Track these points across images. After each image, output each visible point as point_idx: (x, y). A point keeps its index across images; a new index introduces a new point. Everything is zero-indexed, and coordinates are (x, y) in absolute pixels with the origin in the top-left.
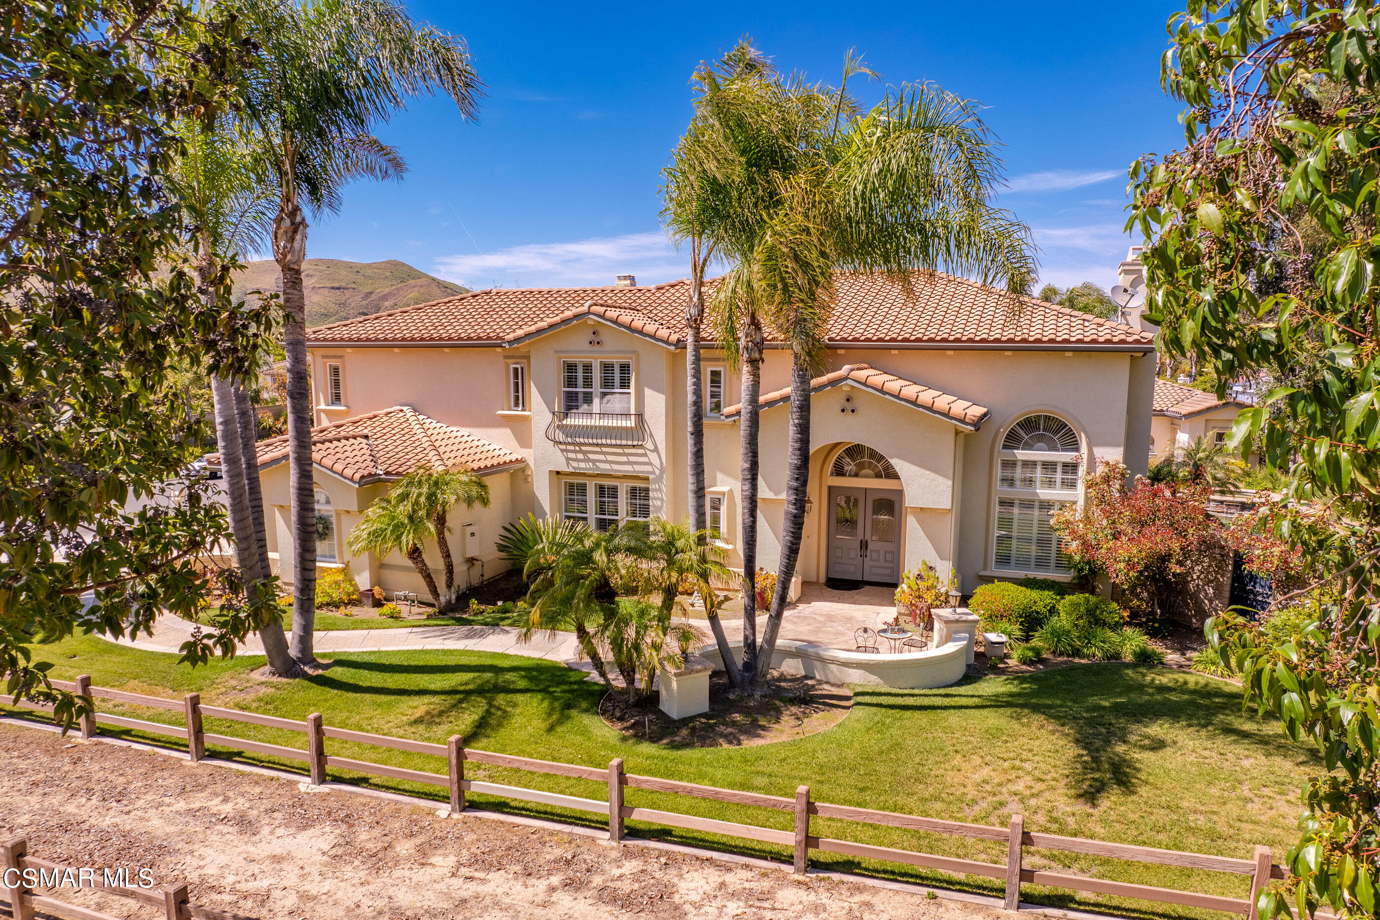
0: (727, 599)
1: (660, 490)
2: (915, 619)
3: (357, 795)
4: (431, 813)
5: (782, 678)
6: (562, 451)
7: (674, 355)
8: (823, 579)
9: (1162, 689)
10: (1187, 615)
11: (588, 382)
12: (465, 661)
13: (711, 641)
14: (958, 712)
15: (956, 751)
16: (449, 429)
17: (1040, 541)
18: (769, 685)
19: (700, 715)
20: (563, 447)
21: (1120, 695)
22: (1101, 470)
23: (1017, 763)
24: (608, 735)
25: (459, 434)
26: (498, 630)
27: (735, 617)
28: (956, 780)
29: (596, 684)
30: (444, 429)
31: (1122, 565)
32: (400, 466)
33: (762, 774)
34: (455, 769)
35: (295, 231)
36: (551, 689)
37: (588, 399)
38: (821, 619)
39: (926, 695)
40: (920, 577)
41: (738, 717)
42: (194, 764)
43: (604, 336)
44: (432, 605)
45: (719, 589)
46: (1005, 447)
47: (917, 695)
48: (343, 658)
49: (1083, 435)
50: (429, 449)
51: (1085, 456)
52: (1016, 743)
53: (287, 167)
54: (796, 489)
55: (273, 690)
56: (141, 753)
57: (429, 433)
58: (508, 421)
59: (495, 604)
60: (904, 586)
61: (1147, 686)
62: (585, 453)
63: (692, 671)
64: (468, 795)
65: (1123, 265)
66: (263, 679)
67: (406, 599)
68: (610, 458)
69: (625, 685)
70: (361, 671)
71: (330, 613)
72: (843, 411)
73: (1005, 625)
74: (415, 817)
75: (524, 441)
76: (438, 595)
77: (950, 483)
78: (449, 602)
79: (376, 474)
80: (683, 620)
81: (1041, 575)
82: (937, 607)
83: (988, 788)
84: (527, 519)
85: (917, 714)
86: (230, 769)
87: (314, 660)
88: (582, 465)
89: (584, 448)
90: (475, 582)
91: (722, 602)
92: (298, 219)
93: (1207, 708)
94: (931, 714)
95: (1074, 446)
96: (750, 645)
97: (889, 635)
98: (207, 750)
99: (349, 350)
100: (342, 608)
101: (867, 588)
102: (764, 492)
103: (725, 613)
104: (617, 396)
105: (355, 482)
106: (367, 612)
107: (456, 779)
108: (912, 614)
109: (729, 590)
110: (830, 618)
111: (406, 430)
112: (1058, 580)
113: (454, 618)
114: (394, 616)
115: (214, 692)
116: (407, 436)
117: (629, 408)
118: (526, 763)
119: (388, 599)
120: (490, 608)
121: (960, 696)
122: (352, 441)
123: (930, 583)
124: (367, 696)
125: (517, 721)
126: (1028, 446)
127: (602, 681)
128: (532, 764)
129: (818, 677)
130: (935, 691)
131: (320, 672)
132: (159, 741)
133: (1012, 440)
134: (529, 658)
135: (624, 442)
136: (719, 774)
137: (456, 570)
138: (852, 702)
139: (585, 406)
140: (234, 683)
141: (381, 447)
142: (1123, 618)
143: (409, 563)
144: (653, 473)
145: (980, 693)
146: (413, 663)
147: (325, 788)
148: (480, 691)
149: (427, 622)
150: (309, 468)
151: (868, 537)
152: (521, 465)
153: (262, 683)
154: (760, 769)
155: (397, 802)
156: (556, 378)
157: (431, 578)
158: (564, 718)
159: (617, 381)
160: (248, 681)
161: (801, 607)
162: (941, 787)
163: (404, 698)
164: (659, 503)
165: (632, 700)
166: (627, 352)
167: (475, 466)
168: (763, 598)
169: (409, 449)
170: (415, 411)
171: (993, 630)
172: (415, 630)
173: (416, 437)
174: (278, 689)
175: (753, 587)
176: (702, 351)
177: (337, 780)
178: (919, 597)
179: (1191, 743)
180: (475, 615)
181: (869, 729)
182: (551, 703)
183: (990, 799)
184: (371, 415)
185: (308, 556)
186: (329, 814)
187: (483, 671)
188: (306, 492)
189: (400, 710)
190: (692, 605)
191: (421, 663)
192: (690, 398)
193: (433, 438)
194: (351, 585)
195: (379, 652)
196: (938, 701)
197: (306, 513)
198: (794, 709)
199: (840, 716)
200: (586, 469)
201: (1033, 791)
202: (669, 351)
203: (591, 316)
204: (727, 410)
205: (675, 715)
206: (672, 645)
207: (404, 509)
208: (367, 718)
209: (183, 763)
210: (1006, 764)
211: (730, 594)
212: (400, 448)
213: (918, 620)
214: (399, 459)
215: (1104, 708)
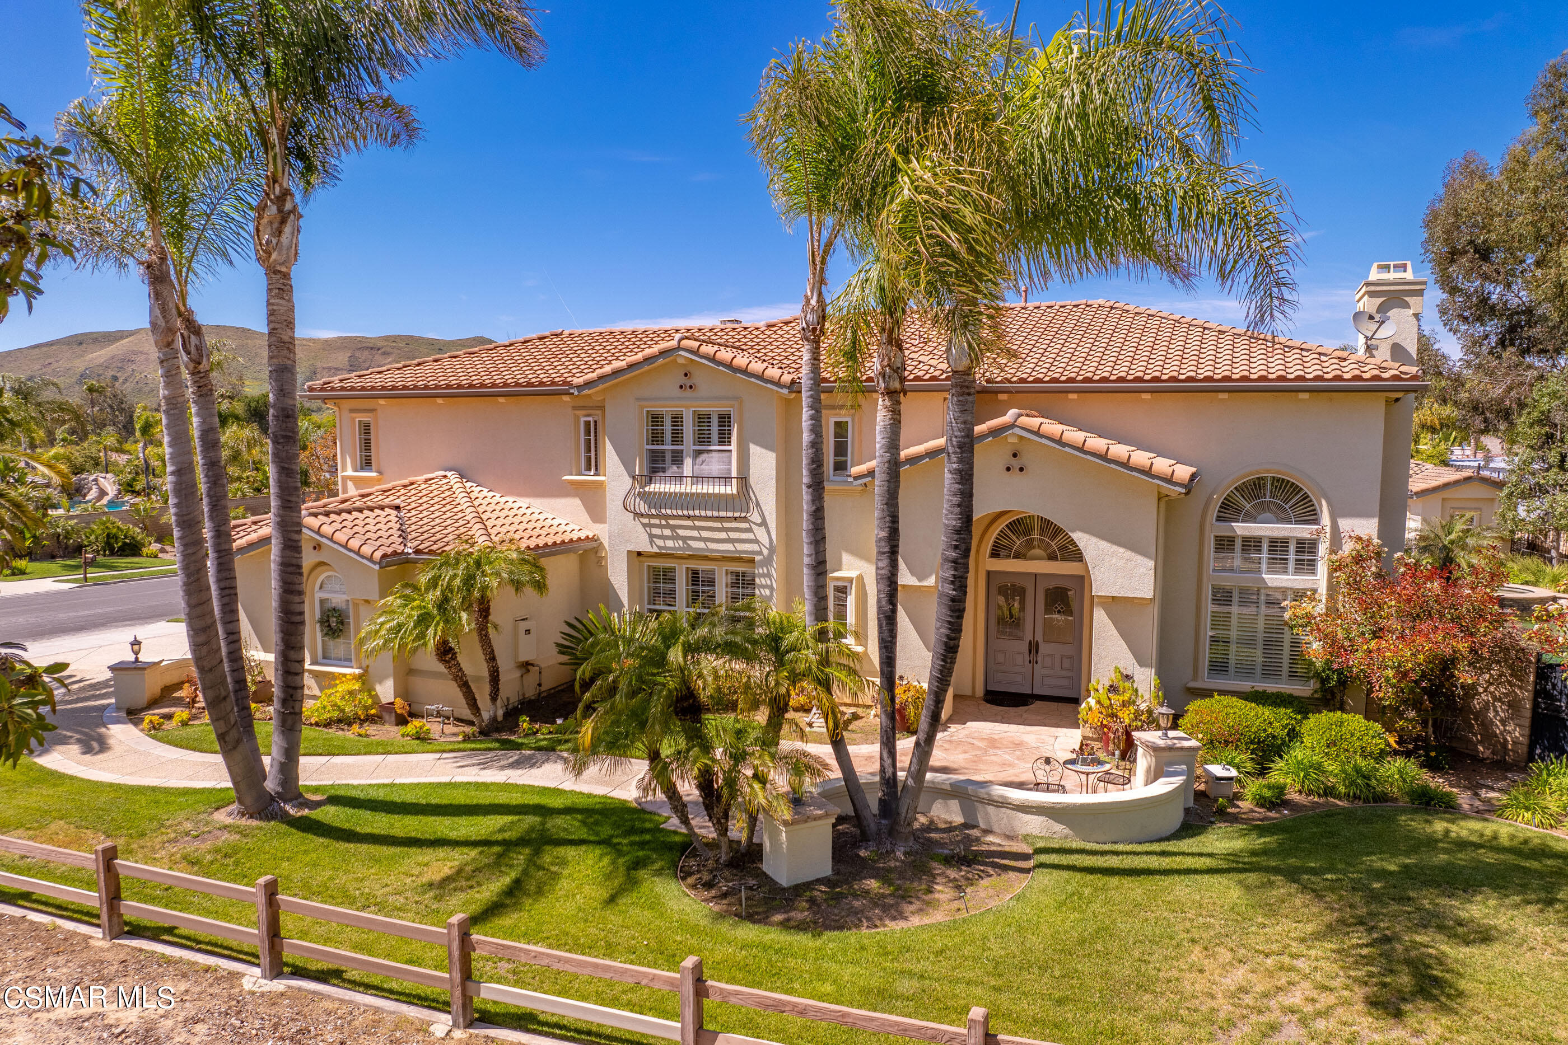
0: (855, 717)
1: (769, 575)
2: (1107, 744)
3: (323, 996)
4: (424, 1028)
5: (931, 827)
6: (644, 525)
7: (788, 401)
8: (980, 692)
9: (1462, 845)
10: (1470, 741)
11: (677, 437)
12: (502, 798)
13: (836, 773)
14: (1187, 879)
15: (1193, 941)
16: (504, 499)
17: (1267, 642)
18: (916, 839)
19: (819, 881)
20: (646, 521)
21: (1407, 854)
22: (1348, 548)
23: (1286, 960)
24: (688, 910)
25: (516, 505)
26: (553, 756)
27: (866, 741)
28: (1197, 987)
29: (675, 833)
30: (497, 499)
31: (1390, 673)
32: (435, 543)
33: (910, 974)
34: (457, 964)
35: (283, 221)
36: (615, 841)
37: (678, 459)
38: (981, 744)
39: (1135, 853)
40: (1113, 689)
41: (873, 884)
42: (105, 944)
43: (698, 378)
44: (471, 723)
45: (846, 705)
46: (1219, 519)
47: (1122, 853)
48: (342, 793)
49: (1324, 502)
50: (472, 522)
51: (1328, 529)
52: (1278, 928)
53: (274, 136)
54: (955, 562)
55: (237, 837)
56: (35, 926)
57: (476, 503)
58: (577, 490)
59: (554, 722)
60: (1092, 701)
61: (1441, 841)
62: (673, 528)
63: (808, 819)
64: (477, 1002)
65: (1368, 284)
66: (229, 821)
67: (439, 714)
68: (705, 534)
69: (715, 835)
70: (361, 812)
71: (340, 733)
72: (1008, 469)
73: (1231, 753)
74: (398, 1034)
75: (596, 512)
76: (478, 709)
77: (1151, 563)
78: (494, 719)
79: (403, 553)
80: (799, 745)
81: (1271, 687)
82: (1137, 729)
83: (1248, 1000)
84: (597, 612)
85: (1127, 882)
86: (154, 953)
87: (301, 795)
88: (670, 543)
89: (672, 522)
90: (531, 693)
91: (849, 722)
92: (288, 206)
93: (1540, 875)
94: (1148, 881)
95: (1311, 516)
96: (889, 782)
97: (1079, 767)
98: (126, 924)
99: (382, 402)
100: (356, 727)
101: (1039, 704)
102: (906, 578)
103: (853, 735)
104: (714, 454)
105: (375, 563)
106: (391, 732)
107: (458, 980)
108: (1103, 738)
109: (857, 706)
110: (993, 743)
111: (448, 500)
112: (1296, 693)
113: (497, 740)
114: (422, 737)
115: (160, 839)
116: (448, 507)
117: (729, 470)
118: (560, 959)
119: (413, 715)
120: (546, 728)
121: (1183, 854)
122: (377, 512)
123: (1126, 697)
124: (364, 848)
125: (564, 885)
126: (1250, 518)
127: (684, 830)
128: (567, 961)
129: (982, 825)
130: (1147, 847)
131: (306, 812)
132: (66, 909)
133: (1229, 510)
134: (589, 796)
135: (722, 514)
136: (847, 973)
137: (503, 678)
138: (1032, 863)
139: (675, 468)
140: (188, 826)
141: (414, 520)
142: (1389, 745)
143: (441, 668)
144: (760, 553)
145: (1209, 850)
146: (433, 802)
147: (279, 985)
148: (521, 842)
149: (462, 746)
150: (296, 537)
151: (1039, 637)
152: (594, 544)
153: (226, 827)
154: (906, 966)
155: (377, 1010)
156: (638, 431)
157: (468, 687)
158: (631, 883)
159: (715, 436)
160: (207, 823)
161: (953, 728)
162: (1177, 998)
163: (413, 850)
164: (768, 592)
165: (724, 858)
166: (727, 398)
167: (532, 543)
168: (903, 717)
169: (449, 522)
170: (462, 477)
171: (1216, 761)
172: (445, 755)
173: (460, 508)
174: (246, 836)
175: (893, 699)
176: (823, 396)
177: (299, 972)
178: (1113, 715)
179: (1538, 930)
180: (526, 735)
181: (1063, 903)
182: (613, 862)
183: (1254, 1018)
184: (406, 481)
185: (293, 655)
186: (275, 1027)
187: (525, 813)
188: (291, 569)
189: (402, 869)
190: (810, 725)
191: (445, 802)
192: (806, 437)
193: (480, 510)
194: (370, 696)
195: (392, 785)
196: (1154, 862)
197: (290, 597)
198: (952, 873)
199: (1018, 883)
200: (674, 548)
201: (1318, 1006)
202: (781, 397)
203: (682, 353)
204: (855, 470)
205: (784, 880)
206: (781, 780)
207: (433, 596)
208: (357, 880)
209: (92, 942)
210: (1270, 962)
211: (860, 711)
212: (438, 521)
213: (1111, 746)
214: (434, 535)
215: (1391, 873)
